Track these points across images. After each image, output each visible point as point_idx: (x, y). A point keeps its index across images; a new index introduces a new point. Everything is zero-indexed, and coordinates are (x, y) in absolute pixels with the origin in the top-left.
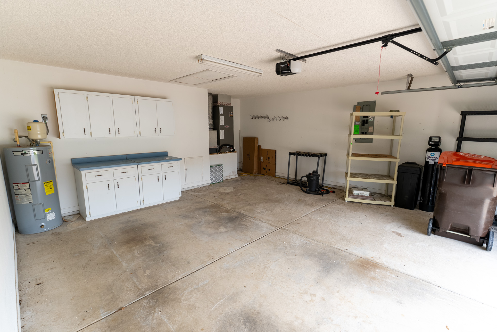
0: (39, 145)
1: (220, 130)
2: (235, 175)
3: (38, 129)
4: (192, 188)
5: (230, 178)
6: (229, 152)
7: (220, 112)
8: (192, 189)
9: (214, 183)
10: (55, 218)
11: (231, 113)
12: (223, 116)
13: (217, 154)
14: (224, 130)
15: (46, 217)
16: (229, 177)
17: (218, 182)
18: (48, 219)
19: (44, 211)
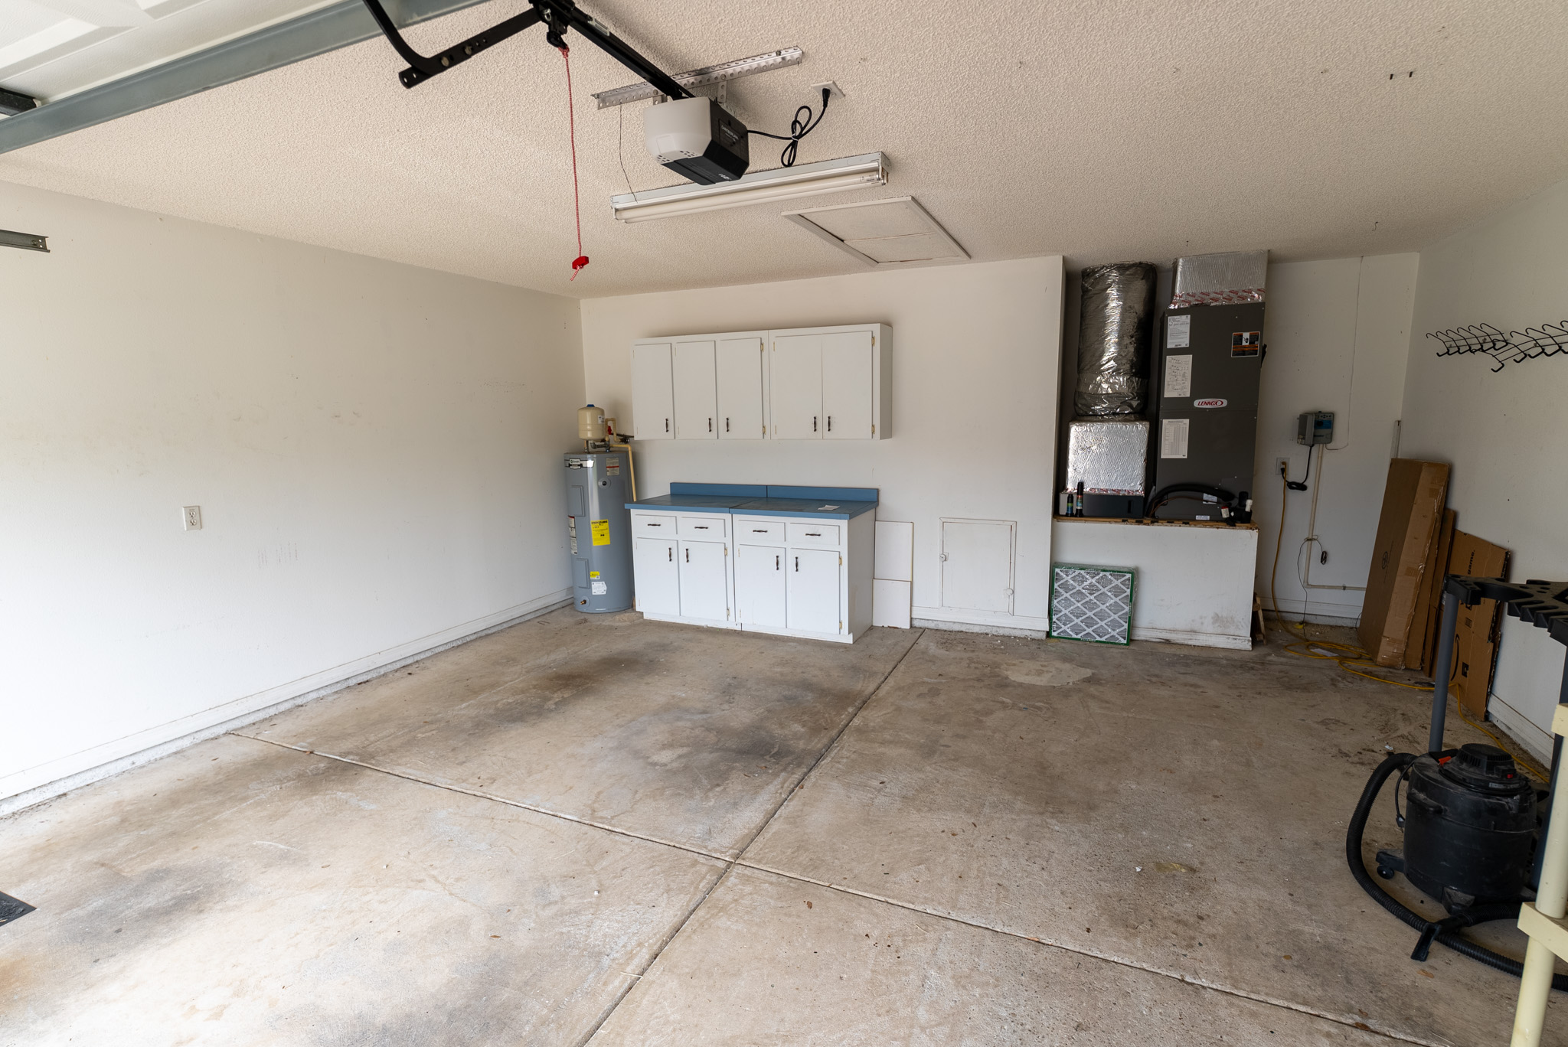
0: (611, 449)
1: (1165, 422)
2: (1235, 637)
3: (588, 422)
4: (964, 628)
5: (1190, 643)
6: (1211, 520)
7: (1169, 341)
8: (962, 632)
9: (1074, 636)
10: (605, 593)
11: (1246, 335)
12: (1188, 359)
13: (1123, 521)
14: (1187, 421)
15: (590, 587)
16: (1185, 636)
17: (1098, 639)
18: (593, 591)
19: (588, 576)
